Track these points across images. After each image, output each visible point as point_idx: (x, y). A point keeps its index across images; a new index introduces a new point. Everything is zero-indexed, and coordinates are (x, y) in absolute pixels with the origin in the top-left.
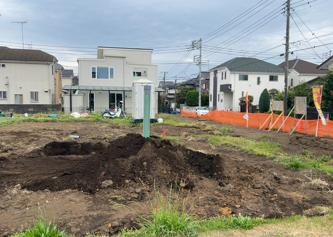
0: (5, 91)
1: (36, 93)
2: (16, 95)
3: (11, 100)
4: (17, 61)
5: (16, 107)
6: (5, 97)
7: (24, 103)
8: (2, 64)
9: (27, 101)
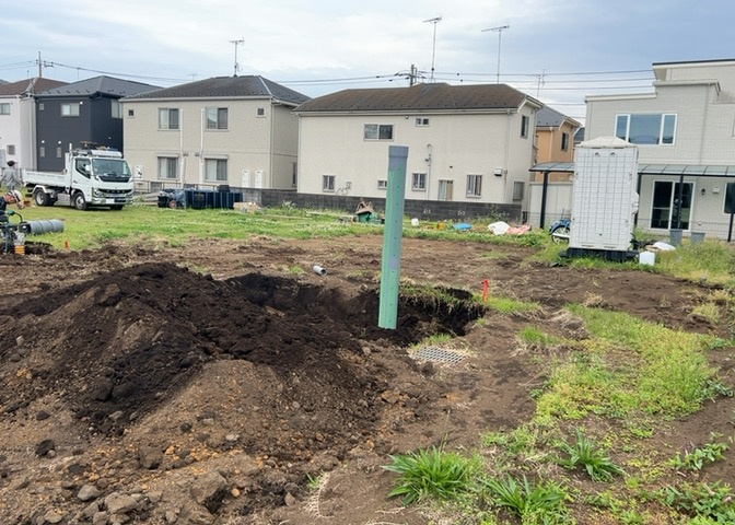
0: (424, 172)
1: (478, 179)
2: (441, 182)
3: (432, 194)
4: (450, 111)
5: (434, 206)
6: (423, 185)
7: (454, 200)
8: (423, 118)
9: (460, 195)
